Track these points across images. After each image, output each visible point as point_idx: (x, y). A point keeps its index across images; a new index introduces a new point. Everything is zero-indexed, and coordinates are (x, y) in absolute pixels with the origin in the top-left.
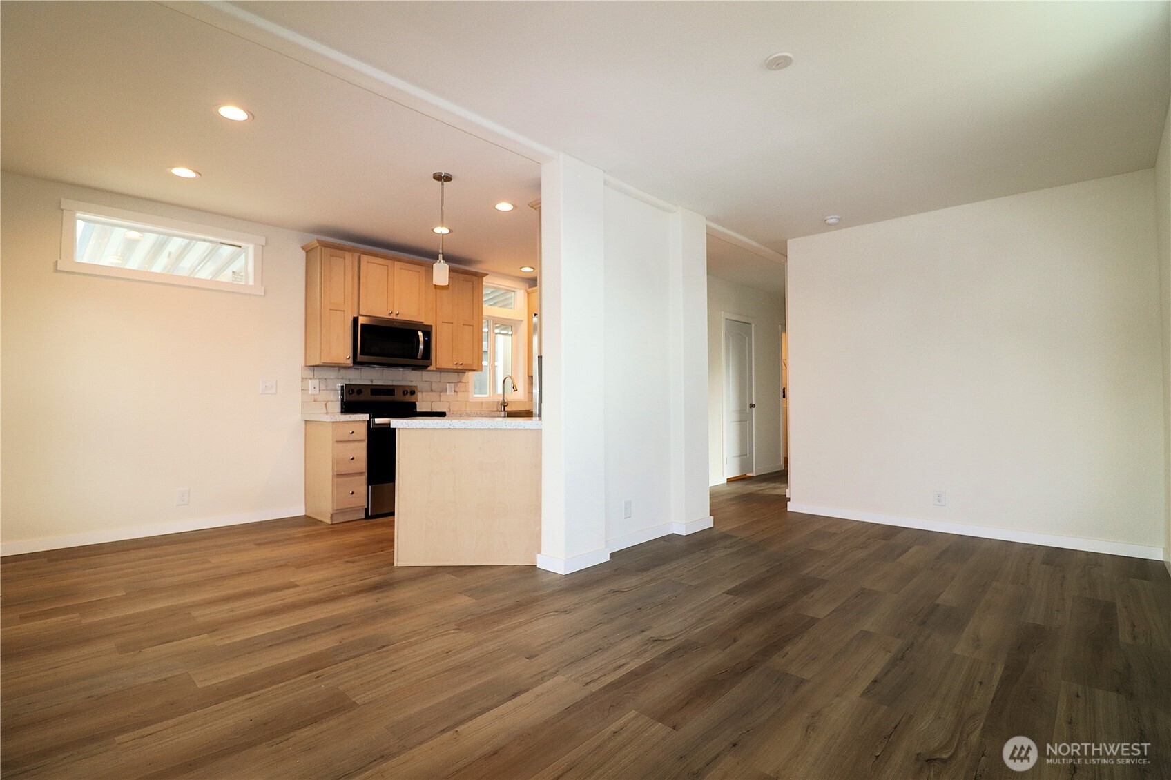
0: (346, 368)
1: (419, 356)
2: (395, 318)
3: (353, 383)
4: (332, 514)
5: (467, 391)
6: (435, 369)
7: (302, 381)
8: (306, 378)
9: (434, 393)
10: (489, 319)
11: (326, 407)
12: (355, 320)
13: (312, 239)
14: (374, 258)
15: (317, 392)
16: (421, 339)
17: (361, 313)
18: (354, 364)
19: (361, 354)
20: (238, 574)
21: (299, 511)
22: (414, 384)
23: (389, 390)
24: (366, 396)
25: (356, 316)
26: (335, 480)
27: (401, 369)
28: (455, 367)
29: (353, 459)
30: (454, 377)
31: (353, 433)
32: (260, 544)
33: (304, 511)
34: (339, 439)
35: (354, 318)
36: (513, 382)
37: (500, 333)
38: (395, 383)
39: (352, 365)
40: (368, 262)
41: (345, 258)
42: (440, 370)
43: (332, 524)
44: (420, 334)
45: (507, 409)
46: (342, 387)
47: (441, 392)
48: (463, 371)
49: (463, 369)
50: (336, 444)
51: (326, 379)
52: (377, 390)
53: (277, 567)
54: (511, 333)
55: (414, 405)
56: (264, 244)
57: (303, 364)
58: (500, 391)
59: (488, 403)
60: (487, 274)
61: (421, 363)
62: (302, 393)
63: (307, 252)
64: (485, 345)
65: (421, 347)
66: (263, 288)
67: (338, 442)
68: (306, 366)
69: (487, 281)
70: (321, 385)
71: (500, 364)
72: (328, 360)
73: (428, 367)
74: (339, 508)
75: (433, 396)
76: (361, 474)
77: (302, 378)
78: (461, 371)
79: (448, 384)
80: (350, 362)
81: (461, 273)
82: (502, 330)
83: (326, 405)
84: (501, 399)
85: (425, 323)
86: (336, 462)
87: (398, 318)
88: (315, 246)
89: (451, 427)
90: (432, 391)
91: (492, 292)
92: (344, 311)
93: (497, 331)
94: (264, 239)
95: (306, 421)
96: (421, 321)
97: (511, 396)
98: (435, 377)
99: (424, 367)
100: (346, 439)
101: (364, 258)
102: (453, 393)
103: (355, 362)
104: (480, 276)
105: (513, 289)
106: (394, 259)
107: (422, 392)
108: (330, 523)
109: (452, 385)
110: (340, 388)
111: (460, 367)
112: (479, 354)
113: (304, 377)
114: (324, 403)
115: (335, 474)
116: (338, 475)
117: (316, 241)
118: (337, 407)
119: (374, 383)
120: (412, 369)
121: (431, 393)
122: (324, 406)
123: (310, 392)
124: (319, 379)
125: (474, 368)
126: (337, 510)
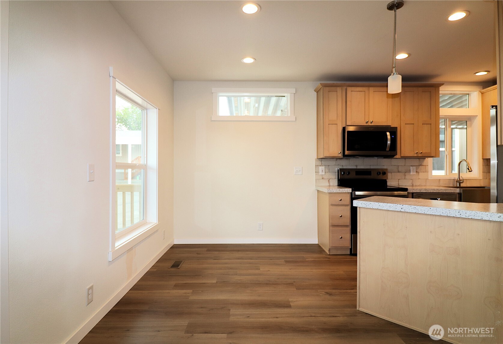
0: (340, 159)
1: (388, 149)
2: (370, 124)
3: (344, 168)
4: (330, 249)
5: (426, 171)
6: (400, 157)
7: (316, 167)
8: (318, 166)
9: (400, 174)
10: (446, 118)
11: (329, 182)
12: (344, 129)
13: (318, 84)
14: (355, 88)
15: (324, 173)
16: (389, 137)
17: (347, 124)
18: (343, 156)
19: (347, 150)
20: (267, 284)
21: (315, 241)
22: (385, 167)
23: (367, 172)
24: (353, 176)
25: (344, 126)
26: (331, 228)
27: (376, 158)
28: (416, 155)
29: (341, 216)
30: (416, 162)
31: (341, 200)
32: (287, 262)
33: (318, 242)
34: (334, 203)
35: (343, 128)
36: (468, 165)
37: (456, 128)
38: (372, 167)
39: (342, 157)
40: (351, 91)
41: (337, 91)
42: (405, 158)
43: (329, 255)
44: (388, 134)
45: (462, 185)
46: (338, 170)
47: (406, 173)
48: (424, 158)
49: (422, 156)
50: (331, 207)
51: (329, 166)
52: (359, 172)
53: (287, 284)
54: (466, 127)
55: (385, 182)
56: (295, 93)
57: (316, 158)
58: (456, 171)
59: (444, 180)
60: (444, 84)
61: (389, 153)
62: (316, 174)
63: (317, 92)
64: (442, 137)
65: (389, 142)
66: (295, 116)
67: (332, 205)
68: (317, 158)
69: (443, 90)
70: (326, 169)
71: (457, 149)
72: (327, 154)
73: (394, 156)
74: (334, 246)
75: (399, 175)
76: (347, 226)
77: (316, 166)
78: (421, 158)
79: (411, 167)
80: (341, 155)
81: (420, 87)
82: (458, 125)
83: (329, 181)
84: (457, 177)
85: (392, 126)
86: (331, 217)
87: (372, 124)
88: (320, 87)
89: (402, 210)
90: (399, 172)
91: (450, 98)
92: (337, 124)
93: (452, 127)
94: (294, 89)
95: (318, 190)
96: (389, 125)
97: (465, 175)
98: (401, 162)
99: (391, 156)
100: (337, 203)
101: (349, 89)
102: (415, 173)
103: (344, 155)
104: (437, 86)
105: (467, 93)
106: (369, 86)
107: (391, 173)
108: (328, 254)
109: (415, 167)
110: (337, 171)
111: (420, 155)
112: (436, 143)
113: (316, 165)
114: (328, 180)
115: (331, 224)
116: (333, 225)
117: (320, 85)
118: (335, 182)
119: (358, 168)
120: (384, 158)
121: (398, 174)
122: (328, 182)
123: (320, 174)
124: (325, 165)
125: (432, 156)
126: (332, 247)
